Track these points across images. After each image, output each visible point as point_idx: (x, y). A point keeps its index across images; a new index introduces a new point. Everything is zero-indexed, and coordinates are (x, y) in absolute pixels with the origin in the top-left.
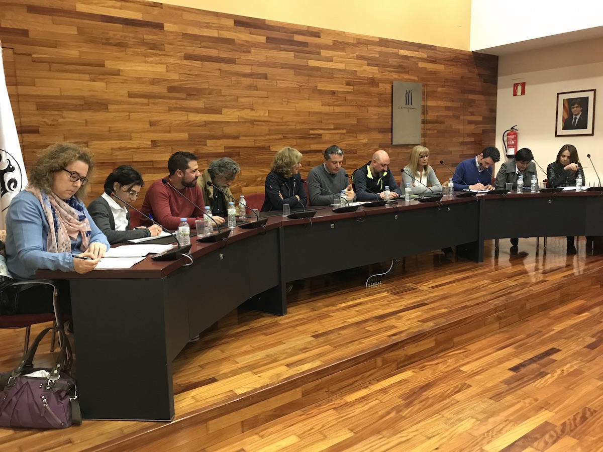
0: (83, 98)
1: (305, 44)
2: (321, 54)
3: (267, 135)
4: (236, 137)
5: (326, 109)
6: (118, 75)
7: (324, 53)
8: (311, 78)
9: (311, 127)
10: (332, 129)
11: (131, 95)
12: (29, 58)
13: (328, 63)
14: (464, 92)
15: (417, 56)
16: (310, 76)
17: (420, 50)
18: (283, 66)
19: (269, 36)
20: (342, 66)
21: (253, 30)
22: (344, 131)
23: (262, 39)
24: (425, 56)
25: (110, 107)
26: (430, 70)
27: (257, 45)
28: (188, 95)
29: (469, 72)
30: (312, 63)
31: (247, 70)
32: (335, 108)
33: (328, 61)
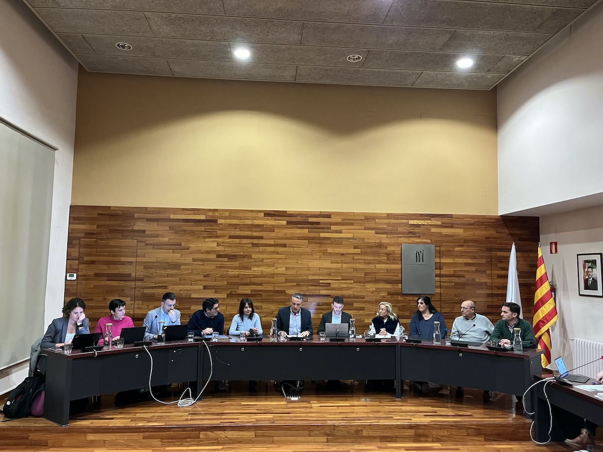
0: (168, 263)
1: (318, 223)
2: (332, 229)
3: (284, 283)
4: (261, 284)
5: (335, 266)
6: (188, 249)
7: (333, 228)
8: (322, 245)
9: (321, 278)
10: (340, 280)
11: (194, 260)
12: (144, 244)
13: (338, 234)
14: (490, 250)
15: (430, 224)
16: (320, 243)
17: (432, 219)
18: (299, 238)
19: (289, 220)
20: (350, 236)
21: (277, 218)
22: (352, 282)
23: (284, 223)
24: (440, 223)
25: (182, 267)
26: (445, 234)
27: (279, 227)
28: (229, 259)
29: (497, 232)
30: (322, 235)
31: (272, 242)
32: (343, 265)
33: (337, 233)
